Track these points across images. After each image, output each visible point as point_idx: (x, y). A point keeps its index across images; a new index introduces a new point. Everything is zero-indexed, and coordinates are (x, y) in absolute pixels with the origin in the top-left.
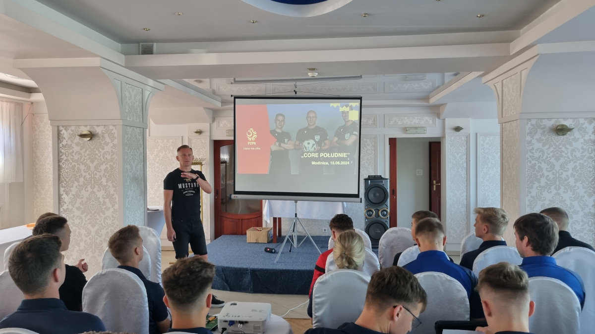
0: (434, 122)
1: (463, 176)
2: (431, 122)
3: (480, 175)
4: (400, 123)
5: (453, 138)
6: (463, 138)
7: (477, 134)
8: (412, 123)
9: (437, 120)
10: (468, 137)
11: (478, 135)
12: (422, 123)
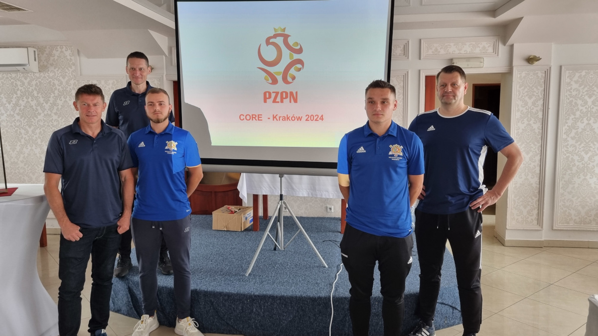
0: (496, 50)
1: (537, 131)
2: (490, 50)
3: (563, 129)
4: (442, 52)
5: (523, 74)
6: (541, 74)
7: (561, 67)
8: (462, 52)
9: (501, 46)
10: (547, 73)
11: (563, 68)
12: (477, 51)
